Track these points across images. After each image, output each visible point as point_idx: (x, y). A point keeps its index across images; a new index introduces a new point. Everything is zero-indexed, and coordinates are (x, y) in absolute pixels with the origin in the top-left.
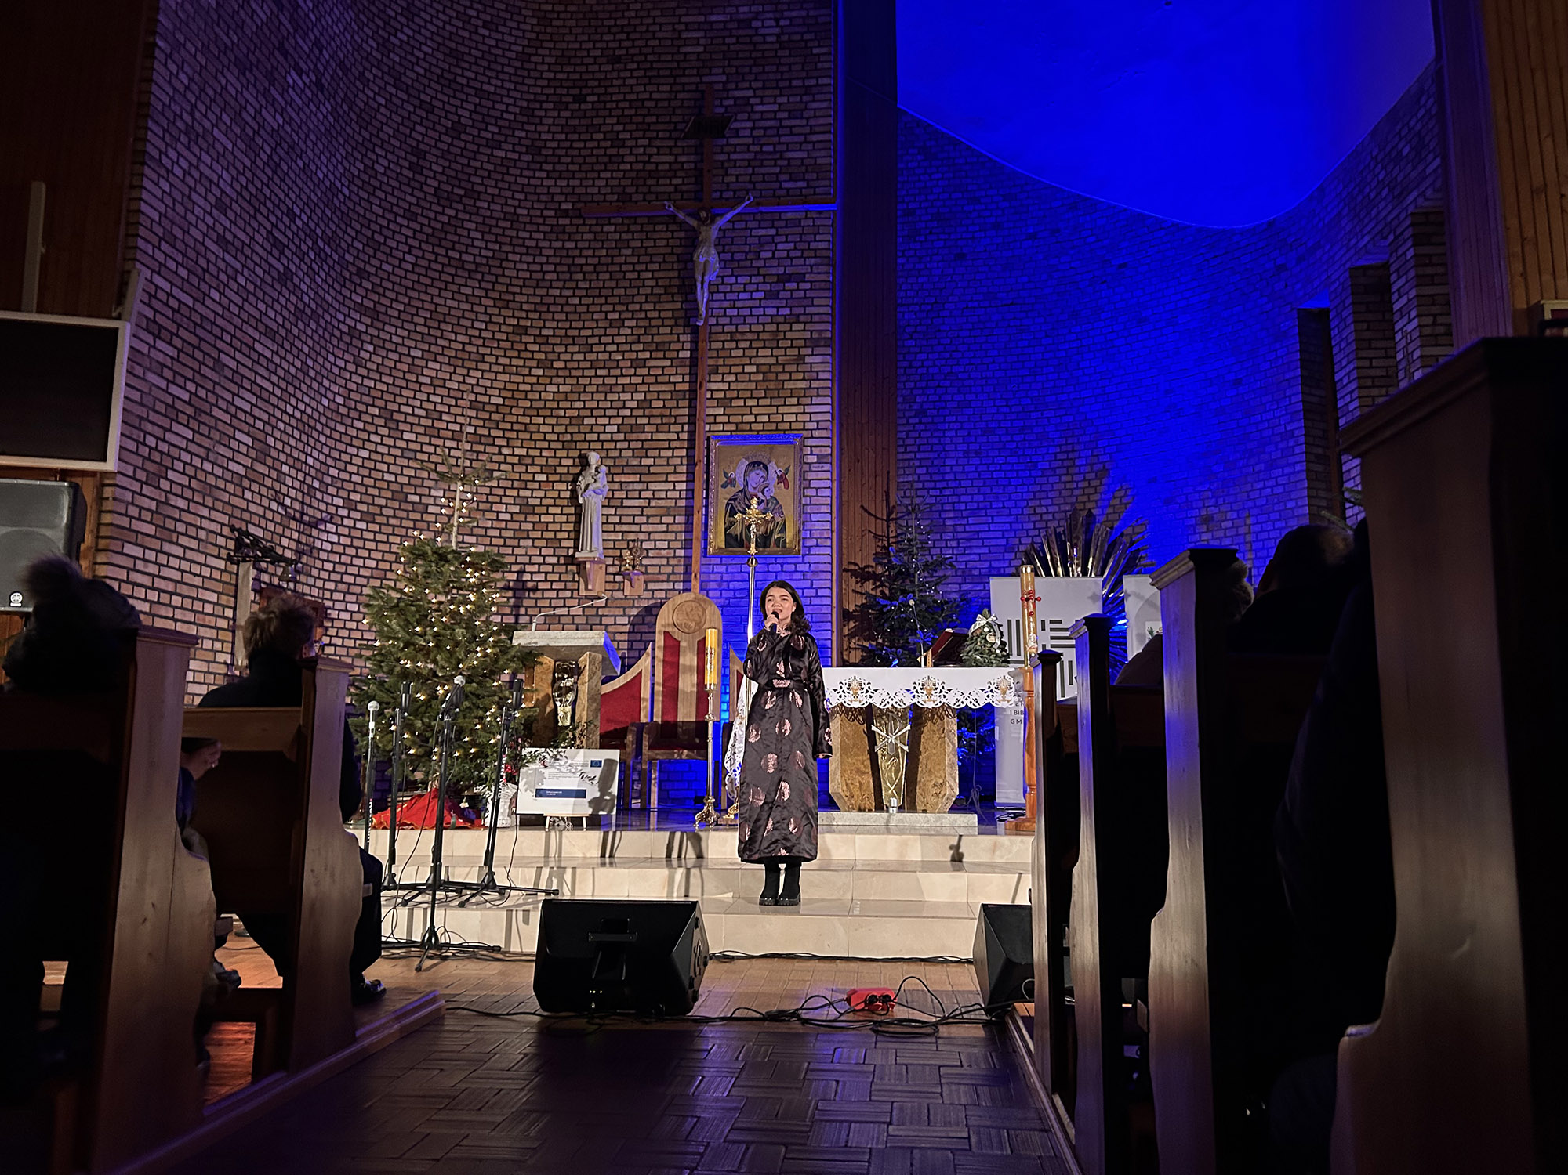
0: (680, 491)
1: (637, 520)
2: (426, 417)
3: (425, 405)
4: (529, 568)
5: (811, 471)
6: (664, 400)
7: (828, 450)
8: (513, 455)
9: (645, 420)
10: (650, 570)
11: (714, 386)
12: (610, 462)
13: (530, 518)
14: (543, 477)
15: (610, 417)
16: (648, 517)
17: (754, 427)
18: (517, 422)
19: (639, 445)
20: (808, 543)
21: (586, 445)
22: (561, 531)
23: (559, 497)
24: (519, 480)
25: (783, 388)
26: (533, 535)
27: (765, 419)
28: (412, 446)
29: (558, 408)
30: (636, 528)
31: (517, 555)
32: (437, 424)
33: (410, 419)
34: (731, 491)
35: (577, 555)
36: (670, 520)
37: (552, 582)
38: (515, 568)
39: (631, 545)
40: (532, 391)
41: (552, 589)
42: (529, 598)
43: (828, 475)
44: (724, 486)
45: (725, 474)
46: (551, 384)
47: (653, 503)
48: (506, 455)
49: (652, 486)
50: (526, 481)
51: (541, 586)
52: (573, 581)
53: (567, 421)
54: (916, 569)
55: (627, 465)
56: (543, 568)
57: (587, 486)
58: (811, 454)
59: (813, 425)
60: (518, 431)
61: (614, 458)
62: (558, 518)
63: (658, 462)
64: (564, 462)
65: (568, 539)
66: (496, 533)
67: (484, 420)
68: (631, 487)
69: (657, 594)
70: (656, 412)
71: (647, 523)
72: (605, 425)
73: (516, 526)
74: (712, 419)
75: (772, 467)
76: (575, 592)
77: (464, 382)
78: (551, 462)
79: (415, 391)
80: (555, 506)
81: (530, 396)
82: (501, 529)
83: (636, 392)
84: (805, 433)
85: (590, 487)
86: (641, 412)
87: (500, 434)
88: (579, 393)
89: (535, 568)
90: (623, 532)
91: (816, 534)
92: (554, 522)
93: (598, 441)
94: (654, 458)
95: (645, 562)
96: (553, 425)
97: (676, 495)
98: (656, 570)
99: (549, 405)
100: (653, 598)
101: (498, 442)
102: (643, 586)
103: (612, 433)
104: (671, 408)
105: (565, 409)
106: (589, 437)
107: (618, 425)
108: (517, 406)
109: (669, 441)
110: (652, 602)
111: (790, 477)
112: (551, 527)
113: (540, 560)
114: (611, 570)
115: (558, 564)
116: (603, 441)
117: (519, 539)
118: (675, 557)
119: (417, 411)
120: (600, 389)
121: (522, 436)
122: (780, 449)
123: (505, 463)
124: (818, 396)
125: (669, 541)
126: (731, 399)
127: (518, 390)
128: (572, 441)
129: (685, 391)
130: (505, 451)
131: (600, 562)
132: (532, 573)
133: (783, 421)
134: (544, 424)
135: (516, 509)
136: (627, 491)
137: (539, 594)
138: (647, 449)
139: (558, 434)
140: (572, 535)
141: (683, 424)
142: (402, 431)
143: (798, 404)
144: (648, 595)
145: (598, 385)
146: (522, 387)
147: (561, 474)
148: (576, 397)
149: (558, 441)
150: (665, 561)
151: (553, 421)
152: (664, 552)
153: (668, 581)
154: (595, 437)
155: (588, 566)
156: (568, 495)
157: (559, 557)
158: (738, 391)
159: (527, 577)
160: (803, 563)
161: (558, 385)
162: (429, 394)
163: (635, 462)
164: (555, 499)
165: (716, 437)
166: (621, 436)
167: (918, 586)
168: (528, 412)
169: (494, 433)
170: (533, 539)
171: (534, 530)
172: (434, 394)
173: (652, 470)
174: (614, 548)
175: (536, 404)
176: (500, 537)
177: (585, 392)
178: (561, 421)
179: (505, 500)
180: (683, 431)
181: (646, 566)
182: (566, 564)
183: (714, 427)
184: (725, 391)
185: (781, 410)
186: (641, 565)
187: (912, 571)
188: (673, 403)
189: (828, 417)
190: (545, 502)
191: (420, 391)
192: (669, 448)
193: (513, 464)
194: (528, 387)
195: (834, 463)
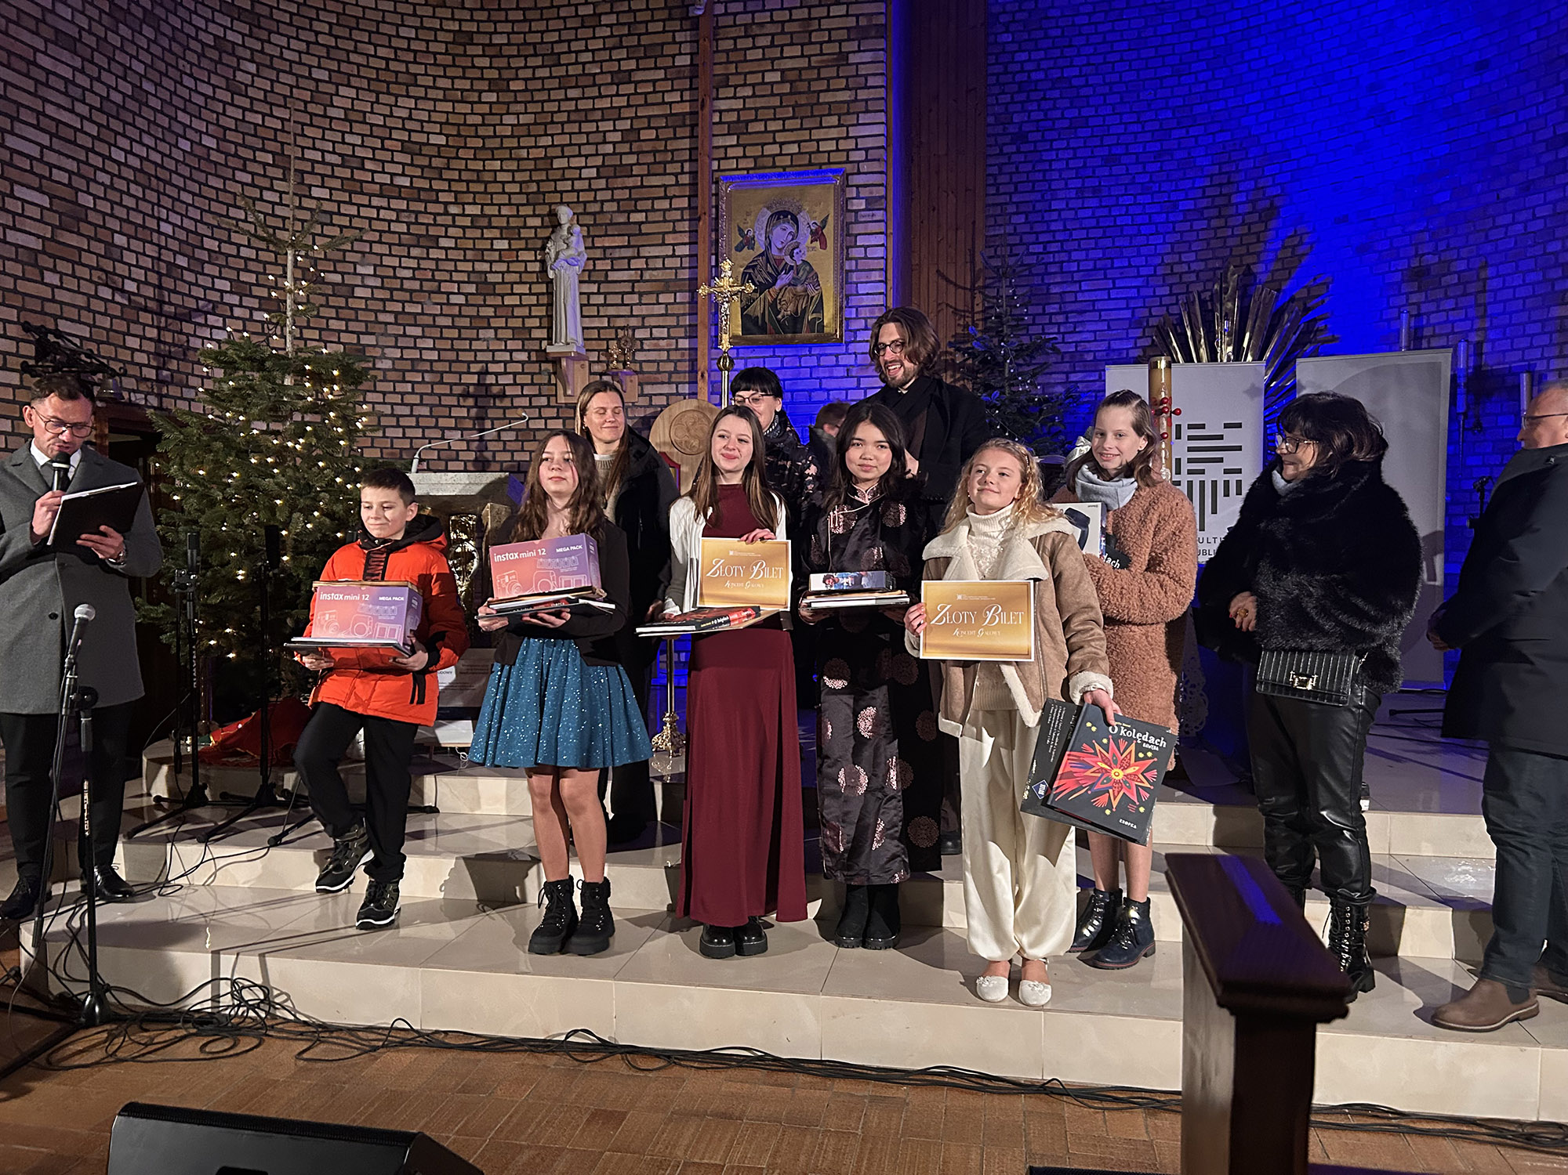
0: (681, 257)
1: (628, 299)
2: (342, 166)
3: (340, 148)
4: (492, 368)
5: (857, 222)
6: (656, 129)
7: (881, 191)
8: (463, 215)
9: (632, 159)
10: (646, 367)
11: (723, 105)
12: (589, 220)
13: (490, 300)
14: (504, 244)
15: (586, 156)
16: (641, 294)
17: (779, 161)
18: (467, 169)
19: (626, 194)
20: (854, 325)
21: (556, 198)
22: (530, 317)
23: (526, 271)
24: (474, 249)
25: (818, 103)
26: (495, 323)
27: (794, 149)
28: (327, 206)
29: (520, 147)
30: (625, 311)
31: (476, 351)
32: (358, 174)
33: (319, 168)
34: (748, 255)
35: (550, 349)
36: (669, 298)
37: (522, 385)
38: (475, 368)
39: (621, 333)
40: (483, 124)
41: (523, 395)
42: (495, 407)
43: (881, 227)
44: (739, 248)
45: (741, 231)
46: (508, 113)
47: (647, 275)
48: (454, 215)
49: (645, 252)
50: (483, 250)
51: (509, 391)
52: (549, 383)
53: (531, 165)
54: (1005, 357)
55: (611, 224)
56: (511, 368)
57: (557, 254)
58: (858, 198)
59: (859, 156)
60: (468, 182)
61: (594, 214)
62: (526, 300)
63: (652, 217)
64: (532, 222)
65: (540, 327)
66: (448, 322)
67: (422, 167)
68: (617, 254)
69: (656, 401)
70: (646, 147)
71: (640, 304)
72: (580, 168)
73: (472, 311)
74: (721, 153)
75: (802, 218)
76: (553, 399)
77: (391, 116)
78: (514, 222)
79: (324, 129)
80: (521, 282)
81: (482, 131)
82: (453, 316)
83: (620, 118)
84: (849, 168)
85: (561, 256)
86: (626, 148)
87: (445, 186)
88: (545, 124)
89: (500, 368)
90: (609, 317)
91: (865, 312)
92: (521, 305)
93: (573, 190)
94: (646, 211)
95: (640, 356)
96: (513, 171)
97: (676, 263)
98: (653, 367)
99: (507, 143)
100: (651, 405)
101: (443, 197)
102: (637, 390)
103: (590, 179)
104: (666, 140)
105: (528, 148)
106: (561, 186)
107: (598, 167)
108: (465, 147)
109: (665, 186)
110: (649, 411)
111: (829, 231)
112: (518, 312)
113: (506, 356)
114: (596, 368)
115: (529, 361)
116: (578, 191)
117: (478, 329)
118: (677, 349)
119: (329, 158)
120: (573, 117)
121: (474, 187)
122: (816, 190)
123: (454, 226)
124: (867, 111)
125: (669, 327)
126: (747, 122)
127: (465, 124)
128: (538, 192)
129: (684, 114)
130: (453, 209)
131: (579, 357)
132: (496, 374)
133: (818, 151)
134: (502, 170)
135: (472, 289)
136: (613, 259)
137: (507, 402)
138: (636, 200)
139: (521, 183)
140: (545, 323)
141: (682, 162)
142: (310, 186)
143: (840, 125)
144: (644, 401)
145: (569, 112)
146: (471, 120)
147: (527, 239)
148: (540, 130)
149: (521, 193)
150: (664, 355)
151: (513, 165)
152: (663, 343)
153: (669, 383)
154: (567, 185)
155: (564, 363)
156: (537, 267)
157: (529, 352)
158: (756, 109)
159: (491, 379)
160: (847, 353)
161: (518, 114)
162: (343, 133)
163: (622, 219)
164: (520, 273)
165: (726, 178)
166: (602, 183)
167: (1009, 379)
168: (481, 155)
169: (436, 185)
170: (496, 329)
171: (496, 316)
172: (351, 132)
173: (645, 229)
174: (599, 339)
175: (490, 143)
176: (453, 327)
177: (552, 122)
178: (524, 165)
179: (456, 276)
180: (683, 173)
181: (641, 362)
182: (539, 362)
183: (725, 165)
184: (738, 110)
185: (816, 134)
186: (634, 361)
187: (1000, 359)
188: (669, 133)
189: (881, 142)
190: (509, 278)
191: (331, 129)
192: (665, 197)
193: (464, 228)
194: (478, 120)
195: (890, 209)
